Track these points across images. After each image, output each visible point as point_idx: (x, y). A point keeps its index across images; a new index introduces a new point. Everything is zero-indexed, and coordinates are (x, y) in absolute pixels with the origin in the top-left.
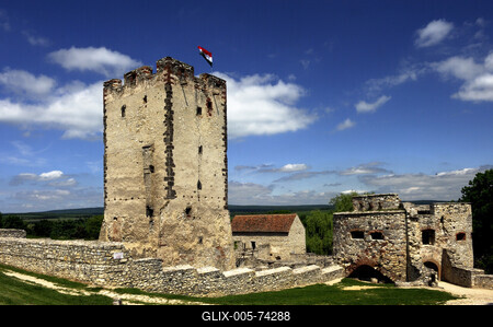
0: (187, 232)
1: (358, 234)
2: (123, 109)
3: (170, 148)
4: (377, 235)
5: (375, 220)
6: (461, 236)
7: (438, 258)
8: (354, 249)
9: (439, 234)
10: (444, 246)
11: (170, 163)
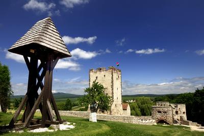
0: (115, 111)
1: (160, 112)
2: (97, 77)
3: (113, 89)
4: (165, 112)
5: (164, 109)
6: (184, 113)
7: (179, 118)
8: (159, 116)
9: (179, 112)
10: (180, 115)
11: (113, 93)
